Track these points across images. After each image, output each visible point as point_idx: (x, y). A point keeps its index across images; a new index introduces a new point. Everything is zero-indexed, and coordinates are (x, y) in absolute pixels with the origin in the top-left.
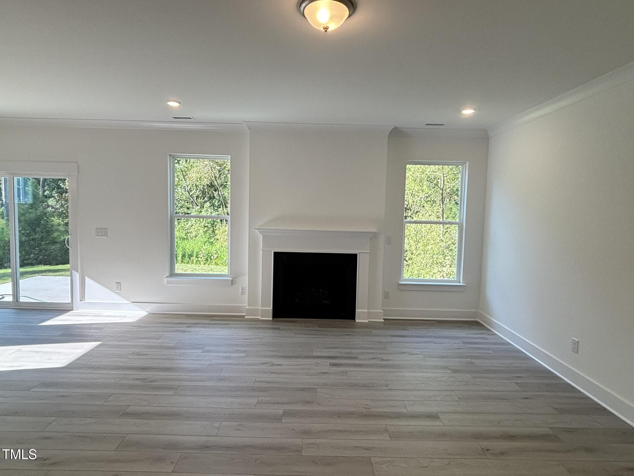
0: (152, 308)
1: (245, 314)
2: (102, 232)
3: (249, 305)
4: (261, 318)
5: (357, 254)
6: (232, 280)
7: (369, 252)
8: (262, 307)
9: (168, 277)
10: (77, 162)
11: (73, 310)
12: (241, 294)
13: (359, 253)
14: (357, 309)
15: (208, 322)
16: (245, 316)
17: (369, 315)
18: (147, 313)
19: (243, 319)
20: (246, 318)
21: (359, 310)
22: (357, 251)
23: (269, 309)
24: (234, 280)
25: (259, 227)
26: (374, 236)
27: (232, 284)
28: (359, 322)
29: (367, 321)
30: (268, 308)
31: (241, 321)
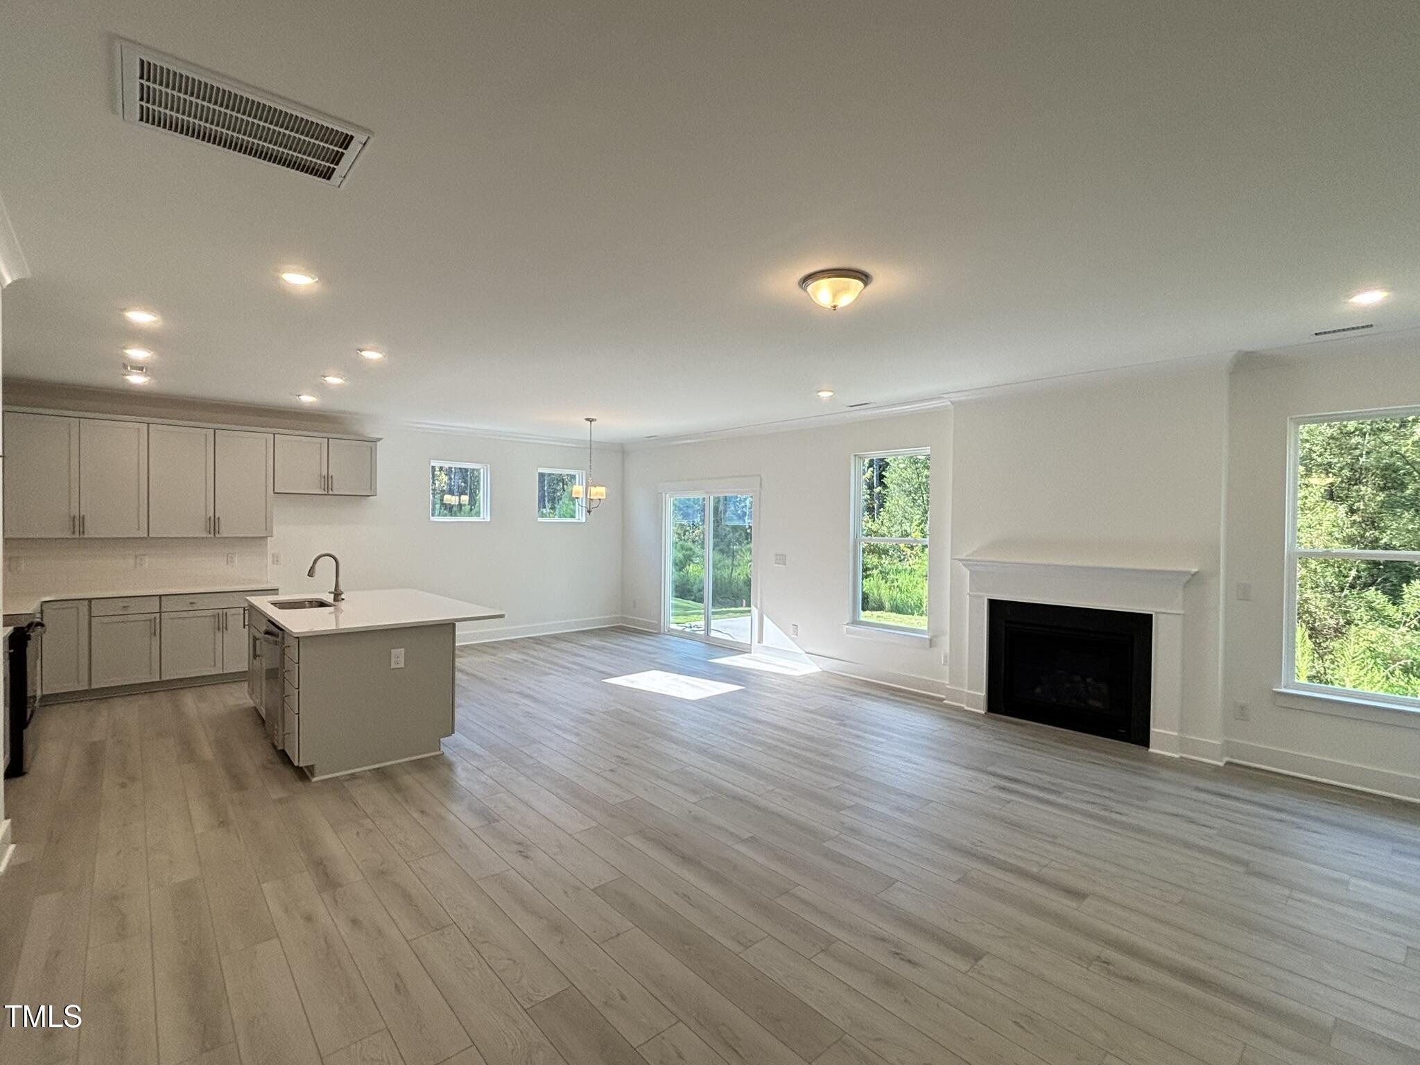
0: (829, 665)
1: (944, 697)
2: (781, 559)
3: (951, 683)
4: (967, 708)
5: (1151, 615)
6: (931, 640)
7: (1182, 612)
8: (968, 689)
9: (848, 624)
10: (760, 475)
11: (751, 653)
12: (944, 664)
13: (1157, 613)
14: (1154, 727)
15: (886, 695)
16: (944, 699)
17: (1183, 744)
18: (821, 670)
19: (940, 703)
20: (945, 704)
21: (1156, 730)
22: (1153, 609)
23: (980, 696)
24: (934, 639)
25: (968, 556)
26: (1193, 581)
27: (931, 646)
28: (1157, 755)
29: (1176, 756)
30: (979, 694)
31: (939, 706)
